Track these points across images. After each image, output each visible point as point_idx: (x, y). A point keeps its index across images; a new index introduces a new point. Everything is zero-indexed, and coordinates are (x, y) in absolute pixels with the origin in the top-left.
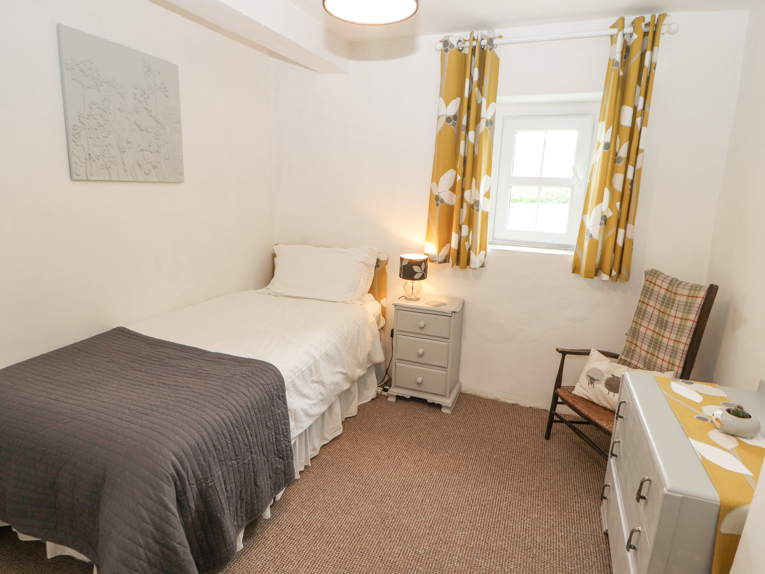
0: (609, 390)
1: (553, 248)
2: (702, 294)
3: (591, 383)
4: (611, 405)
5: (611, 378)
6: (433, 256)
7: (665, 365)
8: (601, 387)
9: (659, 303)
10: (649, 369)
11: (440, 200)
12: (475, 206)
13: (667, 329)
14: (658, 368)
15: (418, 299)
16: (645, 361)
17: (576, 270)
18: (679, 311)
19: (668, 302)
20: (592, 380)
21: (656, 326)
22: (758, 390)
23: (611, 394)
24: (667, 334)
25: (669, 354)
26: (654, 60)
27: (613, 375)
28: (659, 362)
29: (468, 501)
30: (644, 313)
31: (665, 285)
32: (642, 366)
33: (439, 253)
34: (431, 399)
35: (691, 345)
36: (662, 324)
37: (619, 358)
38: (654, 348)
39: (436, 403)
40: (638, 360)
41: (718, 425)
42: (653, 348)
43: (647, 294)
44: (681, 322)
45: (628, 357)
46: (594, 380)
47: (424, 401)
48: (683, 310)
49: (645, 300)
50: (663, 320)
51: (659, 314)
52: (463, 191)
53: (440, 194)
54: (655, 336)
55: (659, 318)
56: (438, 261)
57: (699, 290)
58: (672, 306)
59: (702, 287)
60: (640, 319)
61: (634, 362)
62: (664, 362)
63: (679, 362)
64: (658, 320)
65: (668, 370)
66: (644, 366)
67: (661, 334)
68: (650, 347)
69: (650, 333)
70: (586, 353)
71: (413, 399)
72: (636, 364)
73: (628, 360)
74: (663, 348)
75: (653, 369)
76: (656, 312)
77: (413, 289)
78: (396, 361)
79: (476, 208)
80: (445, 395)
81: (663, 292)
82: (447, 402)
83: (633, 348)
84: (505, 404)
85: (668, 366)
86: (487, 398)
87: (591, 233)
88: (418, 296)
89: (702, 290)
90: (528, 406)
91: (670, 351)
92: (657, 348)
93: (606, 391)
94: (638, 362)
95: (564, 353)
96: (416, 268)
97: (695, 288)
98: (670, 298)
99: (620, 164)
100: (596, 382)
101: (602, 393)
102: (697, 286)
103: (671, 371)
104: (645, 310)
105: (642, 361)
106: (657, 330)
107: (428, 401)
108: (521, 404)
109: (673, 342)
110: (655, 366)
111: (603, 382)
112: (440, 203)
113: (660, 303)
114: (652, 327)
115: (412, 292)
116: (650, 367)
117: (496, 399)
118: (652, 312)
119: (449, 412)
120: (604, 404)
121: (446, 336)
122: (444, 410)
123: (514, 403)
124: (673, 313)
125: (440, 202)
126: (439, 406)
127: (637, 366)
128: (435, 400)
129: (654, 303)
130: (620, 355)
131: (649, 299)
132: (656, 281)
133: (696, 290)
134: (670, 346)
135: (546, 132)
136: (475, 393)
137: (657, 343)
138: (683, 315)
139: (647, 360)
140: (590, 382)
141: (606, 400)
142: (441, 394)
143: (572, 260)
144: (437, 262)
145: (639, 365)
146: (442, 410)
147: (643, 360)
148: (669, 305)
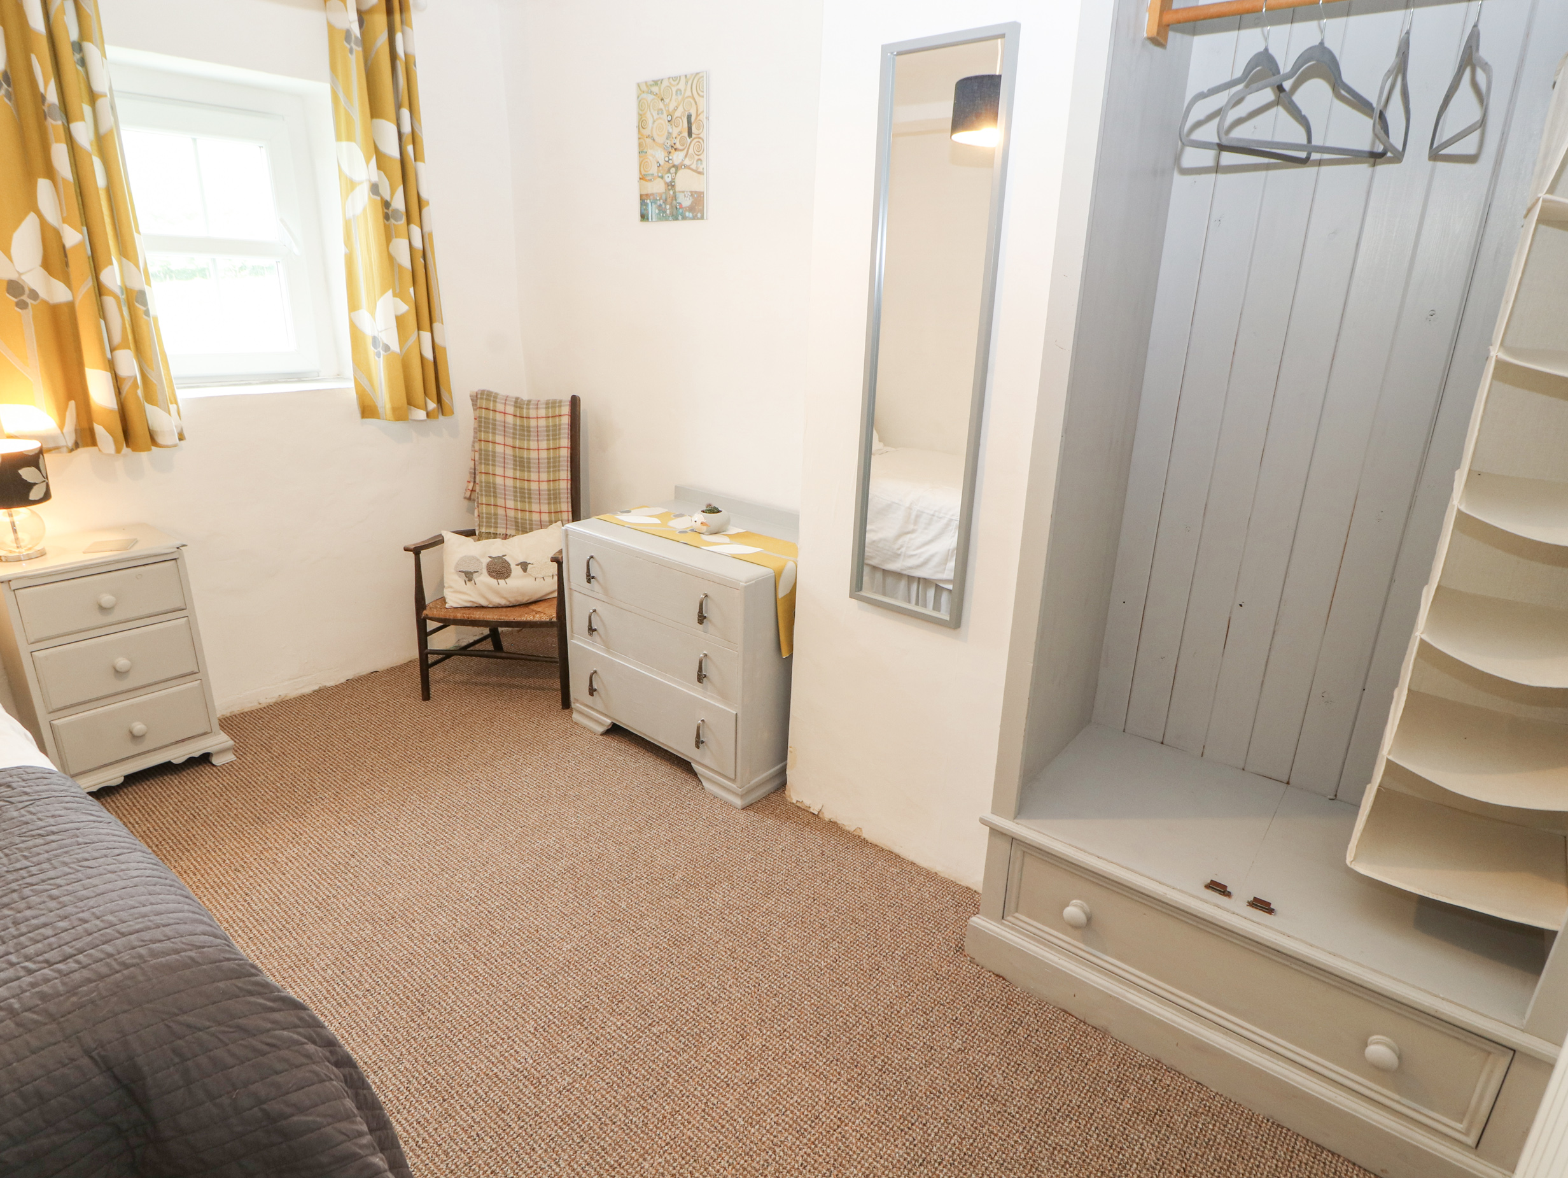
0: (497, 579)
1: (276, 382)
2: (566, 410)
3: (470, 580)
4: (505, 598)
5: (491, 561)
6: (53, 438)
7: (545, 517)
8: (484, 579)
9: (509, 437)
10: (524, 531)
11: (27, 291)
12: (137, 304)
13: (532, 469)
14: (536, 525)
15: (42, 554)
16: (517, 522)
17: (367, 410)
18: (542, 440)
19: (524, 432)
20: (469, 576)
21: (515, 469)
22: (675, 497)
23: (502, 582)
24: (534, 476)
25: (546, 501)
26: (410, 51)
27: (490, 557)
28: (535, 517)
29: (442, 815)
30: (494, 456)
31: (510, 409)
32: (512, 532)
33: (62, 426)
34: (177, 756)
35: (572, 479)
36: (522, 464)
37: (477, 533)
38: (523, 501)
39: (196, 755)
40: (505, 526)
41: (704, 529)
42: (521, 501)
43: (489, 428)
44: (548, 454)
45: (491, 527)
46: (472, 573)
47: (166, 769)
48: (546, 438)
49: (488, 437)
50: (523, 458)
51: (514, 451)
52: (96, 266)
53: (23, 277)
54: (518, 483)
55: (516, 457)
56: (67, 447)
57: (560, 406)
58: (529, 436)
59: (560, 402)
60: (491, 467)
61: (501, 531)
62: (543, 515)
63: (565, 506)
64: (515, 461)
65: (551, 522)
66: (517, 530)
67: (526, 478)
68: (517, 501)
69: (510, 482)
70: (438, 541)
71: (131, 780)
72: (504, 532)
73: (492, 530)
74: (535, 496)
75: (531, 530)
76: (509, 451)
77: (15, 531)
78: (52, 716)
79: (143, 308)
80: (209, 731)
81: (510, 419)
82: (218, 742)
83: (493, 512)
84: (302, 699)
85: (550, 517)
86: (260, 706)
87: (386, 342)
88: (38, 548)
89: (564, 406)
90: (343, 680)
91: (547, 497)
92: (527, 500)
93: (493, 581)
94: (507, 528)
95: (417, 551)
96: (27, 473)
97: (552, 404)
98: (523, 426)
99: (399, 223)
100: (475, 575)
101: (490, 588)
102: (554, 402)
103: (556, 522)
104: (494, 452)
105: (512, 525)
106: (518, 475)
107: (175, 762)
108: (330, 683)
109: (545, 483)
110: (531, 524)
111: (485, 571)
112: (29, 301)
113: (512, 435)
114: (510, 473)
115: (17, 539)
116: (526, 528)
117: (279, 700)
118: (503, 451)
119: (230, 757)
120: (497, 600)
121: (178, 604)
122: (216, 761)
123: (316, 688)
124: (533, 445)
125: (29, 297)
126: (205, 759)
127: (506, 535)
128: (191, 751)
129: (502, 438)
130: (477, 528)
131: (494, 433)
132: (495, 406)
133: (555, 407)
134: (544, 490)
135: (195, 140)
136: (230, 710)
137: (524, 493)
138: (548, 444)
139: (520, 521)
140: (467, 579)
141: (497, 593)
142: (202, 731)
143: (353, 395)
144: (65, 449)
145: (509, 532)
146: (214, 762)
147: (514, 523)
148: (524, 435)
